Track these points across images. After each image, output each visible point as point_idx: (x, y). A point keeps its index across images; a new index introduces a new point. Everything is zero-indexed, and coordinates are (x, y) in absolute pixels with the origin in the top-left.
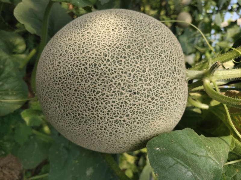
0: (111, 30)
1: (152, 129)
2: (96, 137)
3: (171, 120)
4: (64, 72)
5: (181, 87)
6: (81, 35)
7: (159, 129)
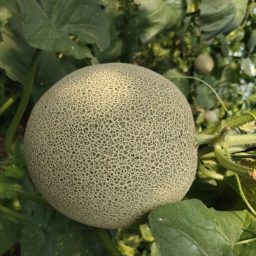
0: (114, 90)
1: (155, 199)
2: (93, 205)
3: (177, 189)
4: (61, 133)
5: (188, 153)
6: (82, 93)
7: (163, 199)
